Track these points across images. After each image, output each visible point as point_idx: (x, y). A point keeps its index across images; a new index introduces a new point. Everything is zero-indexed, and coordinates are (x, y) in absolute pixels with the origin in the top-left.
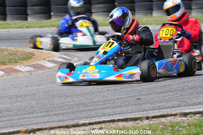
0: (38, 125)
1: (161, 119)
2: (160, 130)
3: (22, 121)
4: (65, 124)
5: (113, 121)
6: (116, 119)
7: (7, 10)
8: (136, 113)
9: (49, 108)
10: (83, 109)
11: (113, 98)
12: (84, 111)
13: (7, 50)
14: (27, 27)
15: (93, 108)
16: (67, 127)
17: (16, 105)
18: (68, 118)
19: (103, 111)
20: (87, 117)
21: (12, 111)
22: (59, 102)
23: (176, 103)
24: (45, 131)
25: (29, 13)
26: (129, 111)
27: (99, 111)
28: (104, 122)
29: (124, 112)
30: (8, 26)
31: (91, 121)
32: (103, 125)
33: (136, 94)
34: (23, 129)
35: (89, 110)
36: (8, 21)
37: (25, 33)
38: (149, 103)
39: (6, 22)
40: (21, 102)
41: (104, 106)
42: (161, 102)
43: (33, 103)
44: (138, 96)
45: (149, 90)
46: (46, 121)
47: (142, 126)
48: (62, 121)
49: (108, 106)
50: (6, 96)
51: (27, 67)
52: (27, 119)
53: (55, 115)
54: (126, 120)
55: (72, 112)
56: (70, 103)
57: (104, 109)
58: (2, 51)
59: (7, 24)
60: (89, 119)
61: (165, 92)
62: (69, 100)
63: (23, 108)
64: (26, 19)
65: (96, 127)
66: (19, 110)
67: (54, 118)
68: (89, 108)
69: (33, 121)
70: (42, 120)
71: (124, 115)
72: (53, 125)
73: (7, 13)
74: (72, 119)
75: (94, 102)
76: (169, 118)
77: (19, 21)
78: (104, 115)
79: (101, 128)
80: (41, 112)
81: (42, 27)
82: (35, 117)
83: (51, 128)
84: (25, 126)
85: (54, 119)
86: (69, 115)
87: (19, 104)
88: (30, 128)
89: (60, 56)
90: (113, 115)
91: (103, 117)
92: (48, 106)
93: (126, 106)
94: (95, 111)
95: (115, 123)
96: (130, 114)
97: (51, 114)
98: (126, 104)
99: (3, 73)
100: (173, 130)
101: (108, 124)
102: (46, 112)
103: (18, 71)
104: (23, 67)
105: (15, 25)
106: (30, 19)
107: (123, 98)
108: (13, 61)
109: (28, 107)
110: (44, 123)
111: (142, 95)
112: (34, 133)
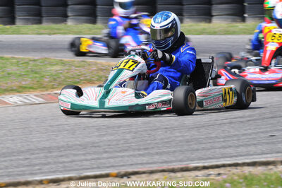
0: (133, 166)
3: (112, 160)
4: (171, 166)
5: (236, 165)
6: (240, 162)
7: (98, 9)
8: (269, 155)
9: (149, 144)
10: (196, 147)
11: (237, 133)
12: (197, 150)
13: (96, 64)
15: (208, 146)
16: (173, 171)
18: (174, 159)
19: (222, 150)
20: (200, 159)
21: (99, 146)
22: (162, 136)
24: (143, 175)
26: (259, 152)
27: (217, 150)
28: (224, 166)
29: (251, 153)
31: (206, 164)
32: (221, 171)
33: (269, 129)
34: (114, 171)
35: (203, 149)
36: (99, 25)
39: (95, 26)
40: (112, 134)
41: (224, 144)
43: (128, 136)
44: (271, 131)
46: (145, 162)
47: (275, 173)
48: (166, 162)
49: (229, 144)
50: (92, 126)
52: (120, 159)
53: (157, 153)
54: (254, 164)
55: (180, 151)
56: (178, 139)
57: (224, 147)
58: (89, 65)
59: (97, 29)
60: (203, 161)
62: (178, 134)
63: (114, 143)
65: (212, 172)
66: (109, 145)
67: (156, 158)
68: (204, 146)
69: (128, 161)
70: (140, 160)
71: (251, 157)
72: (154, 167)
73: (98, 13)
74: (180, 161)
75: (211, 138)
78: (224, 157)
79: (219, 174)
80: (139, 150)
82: (131, 155)
83: (152, 172)
84: (117, 168)
85: (155, 160)
86: (176, 155)
87: (110, 138)
88: (123, 170)
90: (236, 156)
91: (222, 159)
92: (148, 142)
93: (254, 144)
94: (213, 150)
95: (239, 168)
96: (260, 156)
97: (151, 152)
98: (255, 142)
101: (229, 168)
102: (145, 149)
107: (250, 135)
109: (122, 142)
110: (142, 164)
111: (277, 130)
112: (129, 178)
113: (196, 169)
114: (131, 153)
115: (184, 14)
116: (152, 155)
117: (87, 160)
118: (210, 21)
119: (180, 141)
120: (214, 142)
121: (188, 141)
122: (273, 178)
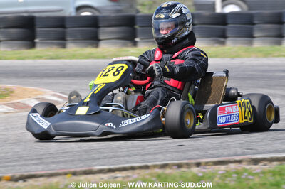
2: (220, 178)
10: (96, 156)
12: (99, 159)
15: (111, 155)
23: (239, 151)
25: (0, 39)
27: (122, 159)
35: (105, 158)
38: (198, 150)
42: (216, 149)
43: (17, 149)
49: (133, 153)
51: (4, 106)
52: (12, 168)
53: (53, 163)
55: (79, 160)
67: (53, 166)
68: (105, 155)
75: (112, 149)
76: (232, 166)
80: (32, 160)
81: (23, 59)
85: (51, 168)
86: (75, 163)
89: (53, 93)
92: (42, 153)
93: (162, 153)
94: (116, 159)
98: (163, 151)
106: (3, 48)
111: (186, 141)
112: (25, 181)
113: (101, 171)
115: (68, 38)
116: (48, 164)
118: (97, 46)
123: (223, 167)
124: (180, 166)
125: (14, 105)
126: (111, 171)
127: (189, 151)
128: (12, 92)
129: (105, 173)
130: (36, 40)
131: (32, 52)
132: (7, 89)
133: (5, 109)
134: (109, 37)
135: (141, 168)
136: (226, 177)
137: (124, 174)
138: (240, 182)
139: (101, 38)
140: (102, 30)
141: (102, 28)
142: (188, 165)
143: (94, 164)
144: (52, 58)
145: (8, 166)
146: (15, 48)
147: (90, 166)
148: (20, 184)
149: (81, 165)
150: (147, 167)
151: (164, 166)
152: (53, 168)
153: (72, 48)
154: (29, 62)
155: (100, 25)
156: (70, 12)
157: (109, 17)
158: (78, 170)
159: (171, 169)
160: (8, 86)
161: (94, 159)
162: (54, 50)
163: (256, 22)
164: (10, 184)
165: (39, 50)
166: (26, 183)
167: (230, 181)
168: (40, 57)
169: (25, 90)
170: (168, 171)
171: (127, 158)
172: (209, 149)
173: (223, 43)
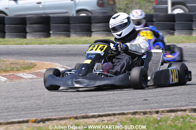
1: (170, 113)
2: (171, 121)
3: (29, 115)
9: (56, 106)
10: (90, 107)
11: (119, 99)
14: (27, 44)
15: (99, 106)
17: (22, 103)
21: (18, 108)
22: (64, 101)
23: (184, 103)
25: (28, 31)
27: (106, 108)
30: (7, 42)
33: (142, 97)
35: (96, 108)
36: (7, 39)
37: (24, 49)
38: (157, 103)
41: (110, 105)
42: (168, 102)
43: (39, 102)
45: (155, 93)
50: (11, 97)
51: (30, 75)
53: (62, 111)
55: (79, 109)
61: (172, 95)
64: (25, 37)
65: (105, 119)
68: (96, 106)
73: (6, 30)
75: (101, 102)
76: (179, 113)
77: (18, 39)
80: (48, 109)
81: (42, 44)
86: (76, 111)
89: (62, 66)
94: (103, 108)
97: (58, 110)
98: (133, 104)
99: (6, 79)
100: (184, 121)
103: (21, 78)
104: (25, 74)
105: (14, 42)
106: (29, 37)
107: (130, 100)
108: (15, 69)
111: (149, 97)
112: (44, 123)
113: (93, 117)
114: (43, 111)
115: (71, 31)
116: (59, 112)
117: (10, 115)
118: (90, 36)
119: (78, 104)
120: (103, 104)
121: (84, 104)
122: (151, 119)
123: (173, 114)
124: (145, 113)
125: (36, 74)
126: (100, 116)
127: (151, 103)
128: (35, 65)
129: (96, 118)
130: (51, 32)
131: (48, 40)
132: (32, 63)
133: (31, 76)
134: (98, 30)
135: (120, 114)
136: (176, 120)
137: (108, 118)
138: (184, 124)
139: (93, 30)
140: (93, 25)
141: (93, 24)
142: (151, 113)
143: (89, 112)
144: (60, 44)
145: (33, 113)
146: (37, 37)
147: (86, 113)
148: (41, 124)
149: (80, 112)
150: (124, 114)
151: (134, 113)
152: (63, 115)
153: (74, 37)
154: (46, 46)
155: (92, 22)
156: (73, 13)
157: (99, 16)
158: (78, 115)
159: (139, 115)
160: (33, 61)
161: (89, 109)
162: (62, 39)
163: (194, 20)
164: (35, 125)
165: (53, 38)
166: (44, 124)
167: (178, 123)
168: (53, 43)
169: (43, 64)
170: (137, 116)
171: (110, 108)
172: (164, 102)
173: (173, 34)
